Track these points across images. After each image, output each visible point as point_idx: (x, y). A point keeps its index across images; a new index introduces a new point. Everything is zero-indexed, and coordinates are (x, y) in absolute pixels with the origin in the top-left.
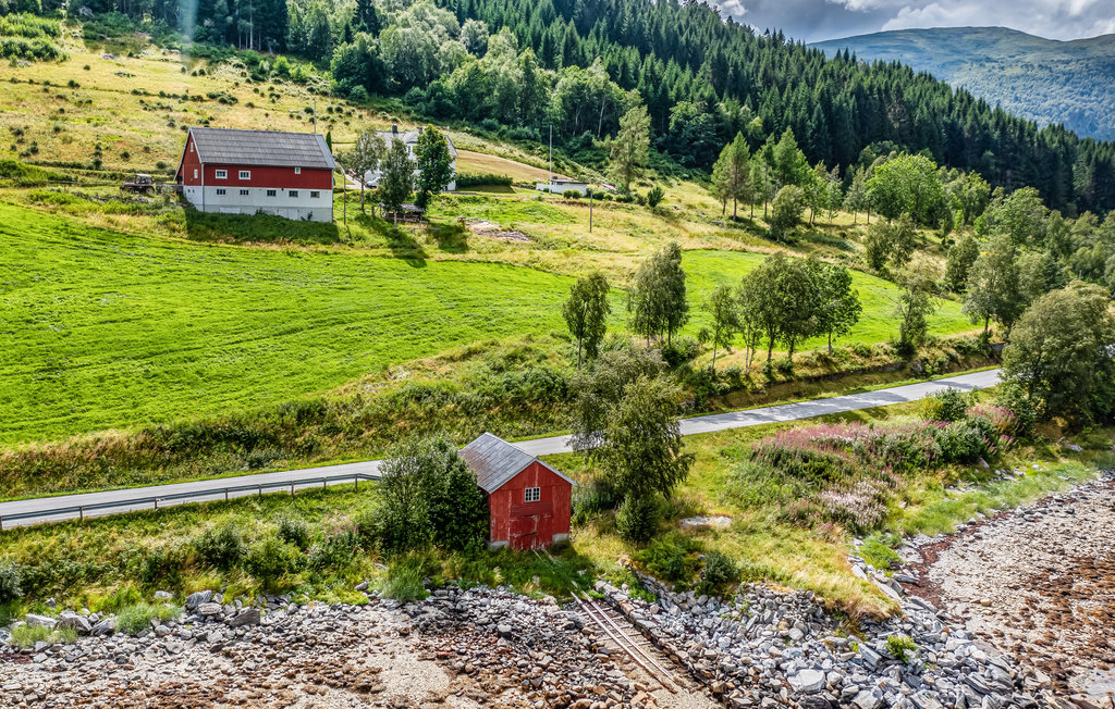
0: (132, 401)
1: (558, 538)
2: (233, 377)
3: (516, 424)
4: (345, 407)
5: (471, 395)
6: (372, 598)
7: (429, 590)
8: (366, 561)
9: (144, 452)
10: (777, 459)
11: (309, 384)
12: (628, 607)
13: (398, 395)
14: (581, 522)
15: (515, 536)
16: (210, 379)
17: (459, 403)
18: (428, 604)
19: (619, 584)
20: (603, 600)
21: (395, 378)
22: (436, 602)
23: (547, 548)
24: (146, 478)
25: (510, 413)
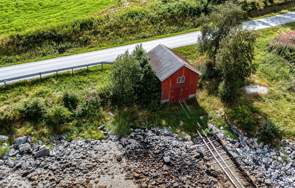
0: (8, 19)
1: (191, 96)
2: (55, 6)
3: (172, 27)
4: (101, 21)
5: (154, 14)
6: (105, 134)
7: (132, 129)
8: (104, 113)
9: (10, 47)
10: (280, 52)
11: (88, 9)
12: (224, 142)
13: (124, 15)
14: (201, 87)
15: (172, 97)
16: (45, 7)
17: (149, 18)
18: (132, 137)
19: (219, 127)
20: (212, 135)
21: (123, 6)
22: (135, 136)
23: (186, 101)
24: (11, 59)
25: (169, 22)
